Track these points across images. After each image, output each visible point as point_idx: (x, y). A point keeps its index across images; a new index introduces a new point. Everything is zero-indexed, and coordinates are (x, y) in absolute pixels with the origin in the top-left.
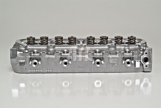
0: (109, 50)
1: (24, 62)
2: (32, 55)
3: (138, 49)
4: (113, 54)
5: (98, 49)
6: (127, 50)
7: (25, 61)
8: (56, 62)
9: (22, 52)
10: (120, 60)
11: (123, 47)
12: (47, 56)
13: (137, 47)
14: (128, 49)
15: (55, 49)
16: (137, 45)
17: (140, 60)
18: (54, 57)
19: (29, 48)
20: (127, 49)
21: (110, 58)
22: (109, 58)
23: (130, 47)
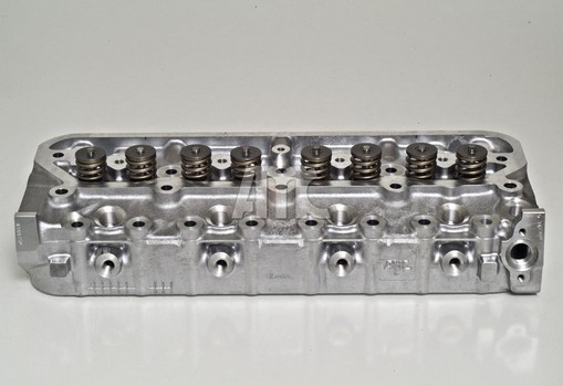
0: (383, 207)
1: (69, 260)
2: (97, 232)
3: (493, 201)
4: (399, 231)
5: (341, 201)
6: (452, 207)
7: (69, 256)
8: (185, 259)
9: (59, 226)
10: (423, 251)
11: (438, 195)
12: (152, 239)
13: (491, 192)
14: (457, 202)
15: (180, 203)
16: (489, 187)
17: (499, 252)
18: (176, 243)
19: (84, 200)
20: (452, 202)
21: (385, 245)
22: (382, 247)
23: (464, 195)
